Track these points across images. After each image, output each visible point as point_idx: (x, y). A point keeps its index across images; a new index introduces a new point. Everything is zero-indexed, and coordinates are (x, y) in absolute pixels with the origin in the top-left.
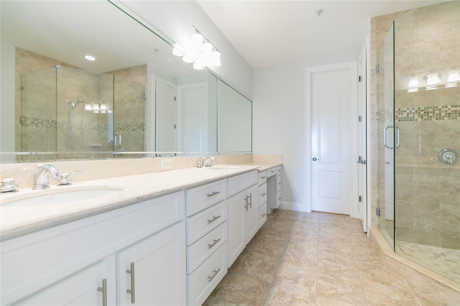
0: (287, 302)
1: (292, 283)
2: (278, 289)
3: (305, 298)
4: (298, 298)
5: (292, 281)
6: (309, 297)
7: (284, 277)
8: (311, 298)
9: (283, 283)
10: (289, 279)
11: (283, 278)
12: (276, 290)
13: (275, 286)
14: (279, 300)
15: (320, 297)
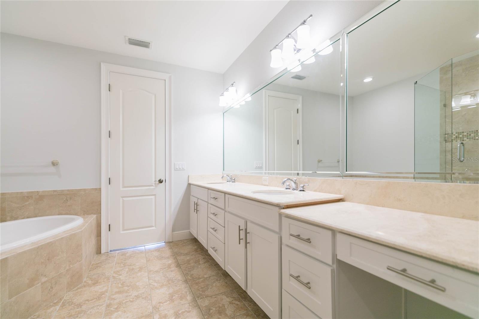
0: (175, 295)
1: (179, 310)
2: (188, 299)
3: (162, 305)
4: (168, 302)
5: (180, 312)
7: (190, 311)
8: (157, 307)
9: (187, 306)
10: (184, 312)
11: (190, 309)
12: (189, 298)
13: (192, 300)
14: (182, 293)
15: (149, 313)
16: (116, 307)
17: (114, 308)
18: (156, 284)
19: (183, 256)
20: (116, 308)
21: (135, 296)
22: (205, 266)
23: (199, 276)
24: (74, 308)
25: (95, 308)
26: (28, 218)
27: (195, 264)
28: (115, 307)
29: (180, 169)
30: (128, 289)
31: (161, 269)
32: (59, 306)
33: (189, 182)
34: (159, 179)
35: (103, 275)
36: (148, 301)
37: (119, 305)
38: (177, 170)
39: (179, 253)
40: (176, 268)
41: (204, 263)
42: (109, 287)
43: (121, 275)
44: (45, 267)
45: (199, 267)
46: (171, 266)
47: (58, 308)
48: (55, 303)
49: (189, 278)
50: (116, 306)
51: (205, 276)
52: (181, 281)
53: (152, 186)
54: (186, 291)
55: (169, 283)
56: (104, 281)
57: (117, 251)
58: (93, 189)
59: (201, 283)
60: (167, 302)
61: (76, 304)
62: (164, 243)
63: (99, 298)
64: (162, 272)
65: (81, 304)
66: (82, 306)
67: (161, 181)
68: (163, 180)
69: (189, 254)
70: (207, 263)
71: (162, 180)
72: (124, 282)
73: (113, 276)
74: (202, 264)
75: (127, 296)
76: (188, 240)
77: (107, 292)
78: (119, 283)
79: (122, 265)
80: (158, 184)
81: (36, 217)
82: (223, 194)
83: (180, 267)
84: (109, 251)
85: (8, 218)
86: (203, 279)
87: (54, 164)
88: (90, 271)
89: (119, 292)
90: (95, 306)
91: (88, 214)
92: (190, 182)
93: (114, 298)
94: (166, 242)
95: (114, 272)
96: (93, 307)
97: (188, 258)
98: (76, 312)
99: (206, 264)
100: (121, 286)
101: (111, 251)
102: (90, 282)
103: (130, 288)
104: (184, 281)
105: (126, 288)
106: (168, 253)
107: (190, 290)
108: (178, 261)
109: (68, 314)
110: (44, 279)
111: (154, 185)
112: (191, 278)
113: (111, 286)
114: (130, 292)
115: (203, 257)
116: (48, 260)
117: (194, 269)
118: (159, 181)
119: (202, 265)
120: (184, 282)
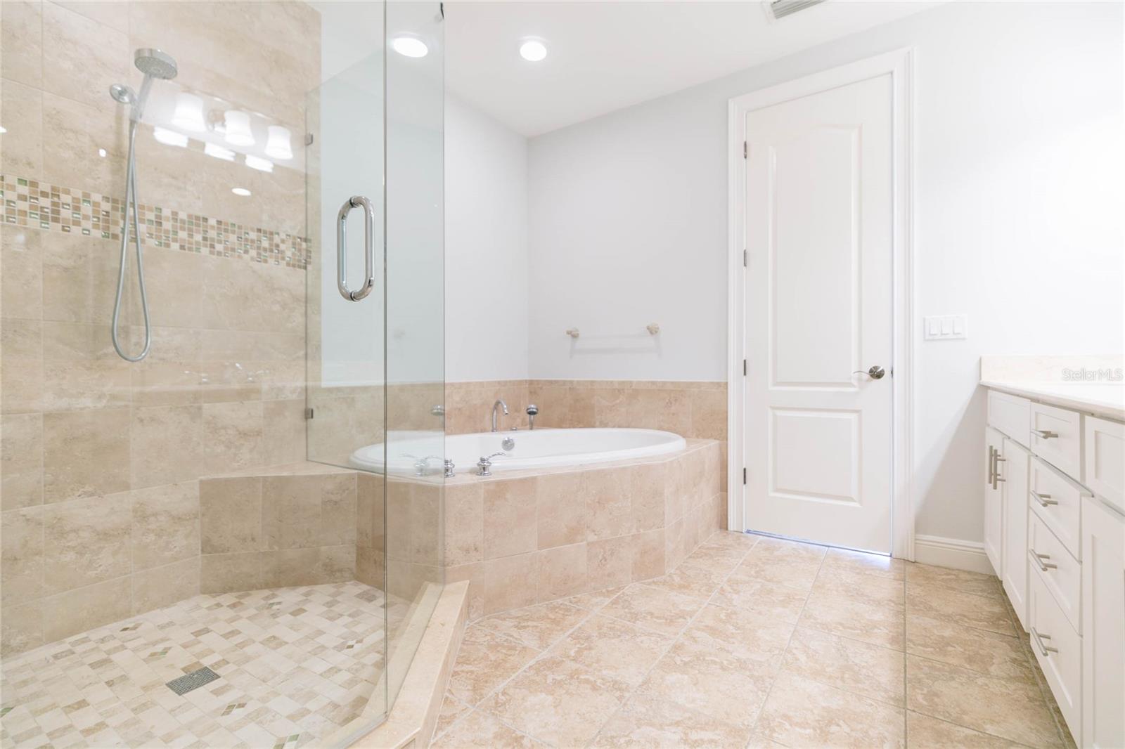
0: (841, 723)
3: (788, 726)
4: (810, 731)
6: (776, 728)
8: (772, 725)
14: (867, 732)
15: (744, 724)
16: (686, 659)
17: (682, 661)
18: (803, 658)
19: (934, 618)
20: (685, 664)
21: (738, 660)
22: (1004, 690)
23: (964, 712)
24: (626, 616)
25: (653, 639)
26: (619, 427)
27: (968, 666)
28: (684, 659)
29: (943, 337)
30: (733, 634)
31: (841, 624)
32: (612, 599)
33: (980, 379)
34: (871, 366)
35: (706, 578)
36: (760, 693)
37: (695, 659)
38: (933, 340)
39: (921, 603)
40: (889, 646)
41: (1010, 679)
42: (700, 607)
43: (738, 593)
44: (594, 515)
45: (980, 681)
46: (876, 630)
47: (607, 601)
48: (608, 591)
49: (920, 698)
50: (689, 659)
51: (990, 729)
52: (883, 694)
53: (850, 385)
54: (886, 734)
55: (843, 679)
56: (699, 591)
57: (761, 537)
58: (712, 383)
59: (959, 742)
60: (805, 728)
61: (633, 611)
62: (889, 558)
63: (670, 621)
64: (839, 634)
65: (638, 617)
66: (638, 620)
67: (876, 374)
68: (883, 371)
69: (956, 622)
70: (1020, 685)
71: (879, 370)
72: (735, 613)
73: (722, 587)
74: (998, 678)
75: (721, 649)
76: (976, 577)
77: (691, 617)
78: (723, 609)
79: (753, 573)
80: (868, 380)
81: (628, 427)
82: (1077, 415)
83: (905, 647)
84: (744, 531)
85: (598, 424)
86: (977, 733)
87: (652, 331)
88: (690, 557)
89: (713, 631)
90: (655, 634)
91: (704, 437)
92: (986, 380)
93: (694, 638)
94: (894, 556)
95: (729, 581)
96: (652, 633)
97: (948, 633)
98: (623, 627)
99: (1013, 687)
100: (724, 618)
101: (748, 532)
102: (677, 579)
103: (739, 633)
104: (892, 699)
105: (731, 629)
106: (887, 589)
107: (902, 742)
108: (905, 624)
109: (611, 623)
110: (592, 538)
111: (855, 383)
112: (925, 703)
113: (706, 608)
114: (733, 643)
115: (1014, 655)
116: (599, 502)
117: (953, 679)
118: (871, 371)
119: (996, 681)
120: (892, 703)
